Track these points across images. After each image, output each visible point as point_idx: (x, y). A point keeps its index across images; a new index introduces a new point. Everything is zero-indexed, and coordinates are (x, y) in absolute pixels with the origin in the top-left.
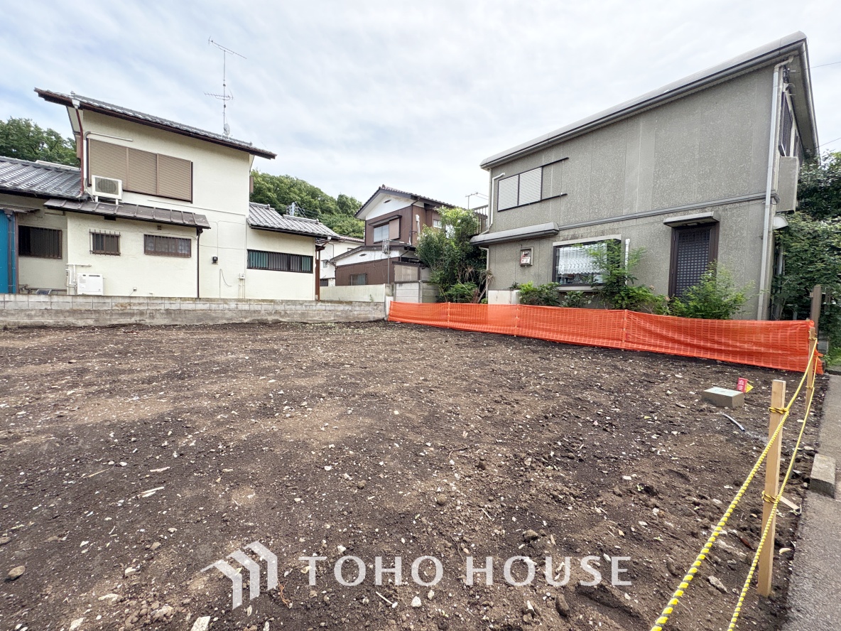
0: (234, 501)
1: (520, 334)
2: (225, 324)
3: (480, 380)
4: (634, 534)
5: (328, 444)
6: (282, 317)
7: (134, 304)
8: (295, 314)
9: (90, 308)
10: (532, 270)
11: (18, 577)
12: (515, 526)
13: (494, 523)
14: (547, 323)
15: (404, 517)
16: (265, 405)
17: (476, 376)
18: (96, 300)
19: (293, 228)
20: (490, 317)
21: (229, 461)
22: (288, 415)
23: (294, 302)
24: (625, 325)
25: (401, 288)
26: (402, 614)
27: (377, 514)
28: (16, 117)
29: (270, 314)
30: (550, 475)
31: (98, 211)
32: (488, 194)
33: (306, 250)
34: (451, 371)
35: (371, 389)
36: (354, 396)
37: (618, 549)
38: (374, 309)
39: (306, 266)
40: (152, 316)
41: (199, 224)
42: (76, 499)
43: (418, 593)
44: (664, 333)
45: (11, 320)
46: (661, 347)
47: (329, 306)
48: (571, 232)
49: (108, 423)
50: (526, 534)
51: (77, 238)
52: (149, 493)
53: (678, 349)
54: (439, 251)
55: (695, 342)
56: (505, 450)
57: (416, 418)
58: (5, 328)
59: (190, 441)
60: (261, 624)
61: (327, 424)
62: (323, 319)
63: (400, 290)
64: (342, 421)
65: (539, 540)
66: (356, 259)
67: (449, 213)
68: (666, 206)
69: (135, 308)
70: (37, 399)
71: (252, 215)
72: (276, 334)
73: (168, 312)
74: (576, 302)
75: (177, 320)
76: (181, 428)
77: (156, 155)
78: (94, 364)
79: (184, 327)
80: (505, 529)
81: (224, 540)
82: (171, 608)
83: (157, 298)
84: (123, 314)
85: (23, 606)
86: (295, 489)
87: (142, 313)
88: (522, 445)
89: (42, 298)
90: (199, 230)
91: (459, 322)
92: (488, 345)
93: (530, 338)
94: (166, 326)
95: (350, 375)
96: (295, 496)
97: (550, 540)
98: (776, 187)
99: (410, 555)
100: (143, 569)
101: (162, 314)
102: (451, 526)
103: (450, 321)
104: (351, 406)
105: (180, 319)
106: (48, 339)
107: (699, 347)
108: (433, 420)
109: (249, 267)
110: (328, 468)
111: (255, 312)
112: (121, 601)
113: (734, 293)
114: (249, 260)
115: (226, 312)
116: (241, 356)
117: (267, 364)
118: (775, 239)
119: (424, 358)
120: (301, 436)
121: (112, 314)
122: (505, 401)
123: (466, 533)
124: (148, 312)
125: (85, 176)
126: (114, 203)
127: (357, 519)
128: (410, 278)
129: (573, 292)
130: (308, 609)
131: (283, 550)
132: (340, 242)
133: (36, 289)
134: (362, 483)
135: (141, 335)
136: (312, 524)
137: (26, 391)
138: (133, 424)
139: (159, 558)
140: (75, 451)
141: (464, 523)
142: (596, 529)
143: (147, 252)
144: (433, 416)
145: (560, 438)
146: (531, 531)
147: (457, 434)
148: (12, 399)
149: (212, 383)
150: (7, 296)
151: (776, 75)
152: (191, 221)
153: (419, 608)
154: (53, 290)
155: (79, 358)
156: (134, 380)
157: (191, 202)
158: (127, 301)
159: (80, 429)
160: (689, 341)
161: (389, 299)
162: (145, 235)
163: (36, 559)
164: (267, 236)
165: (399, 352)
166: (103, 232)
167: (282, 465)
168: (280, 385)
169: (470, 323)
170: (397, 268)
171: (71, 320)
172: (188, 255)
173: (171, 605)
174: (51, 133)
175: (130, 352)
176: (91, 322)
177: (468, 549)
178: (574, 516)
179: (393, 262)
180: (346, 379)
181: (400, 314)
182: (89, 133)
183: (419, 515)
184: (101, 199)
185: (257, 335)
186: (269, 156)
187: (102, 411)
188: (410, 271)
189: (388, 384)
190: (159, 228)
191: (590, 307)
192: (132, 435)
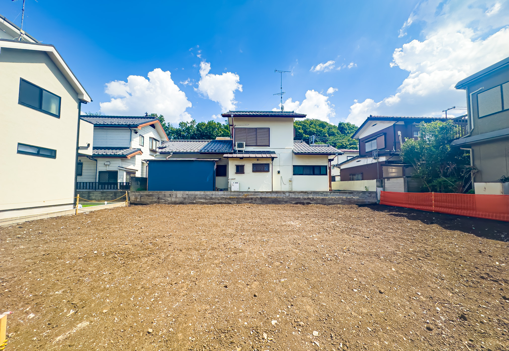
6: (311, 201)
7: (249, 195)
9: (235, 197)
18: (237, 193)
19: (316, 151)
23: (318, 193)
25: (389, 182)
29: (305, 199)
31: (238, 156)
33: (323, 162)
39: (323, 171)
40: (255, 200)
41: (273, 156)
45: (214, 201)
47: (338, 195)
51: (231, 168)
61: (351, 268)
62: (335, 203)
64: (359, 268)
66: (354, 164)
71: (295, 148)
73: (261, 198)
75: (264, 202)
77: (256, 128)
83: (257, 192)
84: (246, 199)
87: (252, 199)
89: (222, 193)
90: (273, 159)
91: (444, 207)
96: (341, 299)
103: (435, 206)
109: (294, 175)
110: (355, 291)
111: (297, 198)
114: (294, 171)
115: (284, 198)
121: (242, 199)
125: (234, 143)
126: (243, 152)
128: (396, 175)
133: (219, 189)
143: (254, 171)
147: (443, 293)
150: (213, 192)
152: (269, 155)
154: (224, 189)
157: (269, 146)
158: (247, 193)
162: (253, 164)
166: (239, 165)
169: (456, 209)
170: (384, 168)
172: (268, 171)
179: (381, 165)
181: (389, 200)
182: (235, 125)
184: (239, 151)
186: (304, 116)
188: (395, 170)
190: (258, 160)
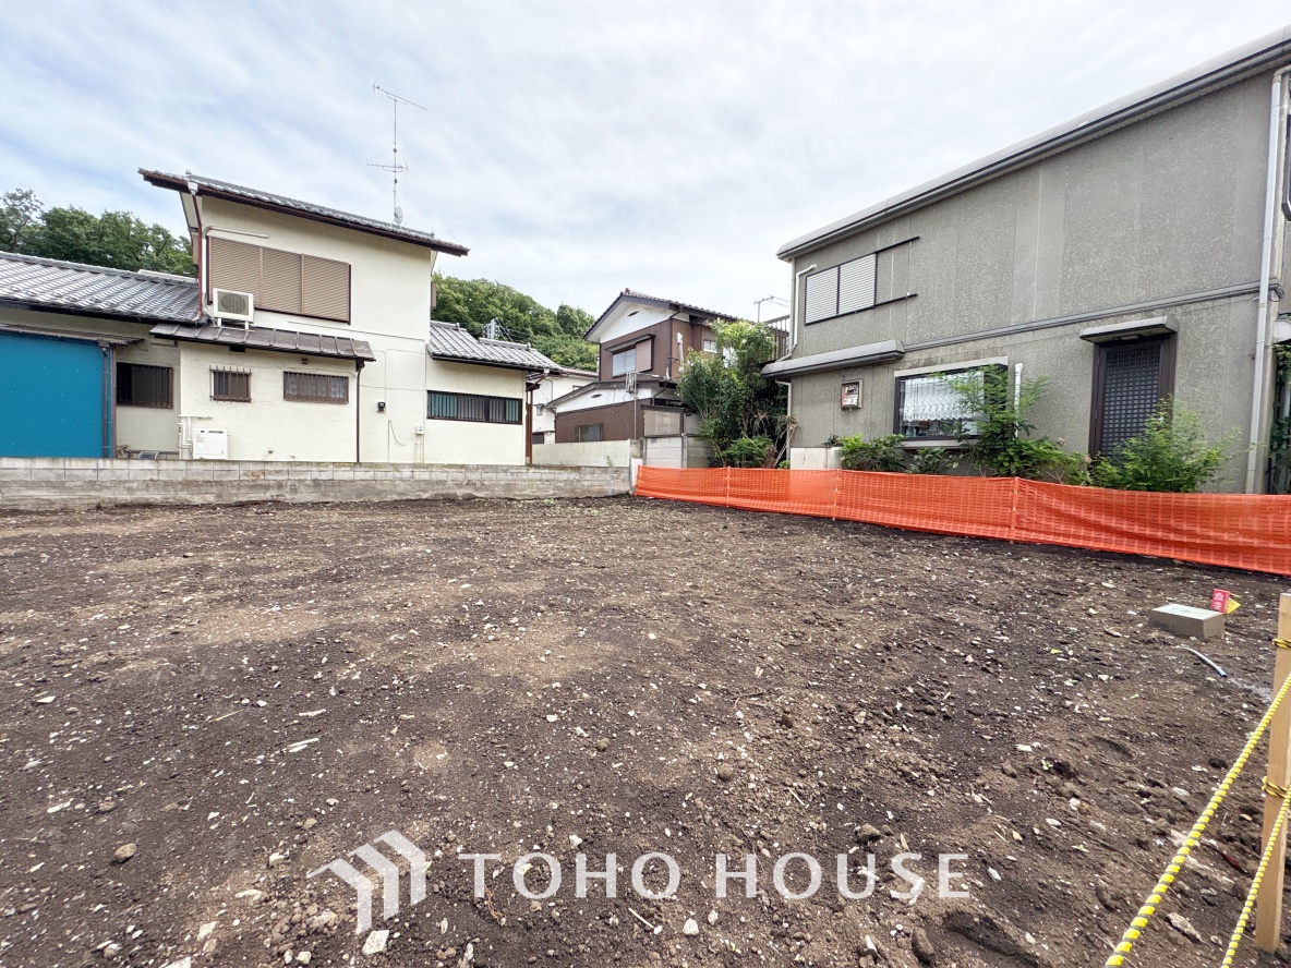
0: (417, 763)
1: (842, 516)
2: (396, 501)
3: (780, 588)
4: (1039, 838)
5: (550, 681)
6: (477, 490)
7: (270, 473)
8: (496, 486)
9: (209, 478)
10: (861, 415)
11: (127, 859)
12: (841, 817)
13: (809, 811)
14: (887, 498)
15: (667, 797)
16: (458, 621)
17: (774, 582)
18: (218, 467)
19: (493, 358)
20: (792, 492)
21: (408, 703)
22: (491, 637)
23: (494, 468)
24: (1015, 501)
25: (655, 445)
26: (670, 944)
27: (627, 790)
28: (112, 211)
29: (460, 486)
30: (896, 738)
31: (221, 339)
32: (789, 297)
33: (511, 389)
34: (733, 573)
35: (612, 600)
36: (587, 610)
37: (1013, 861)
38: (613, 478)
39: (511, 413)
40: (294, 490)
41: (359, 355)
42: (199, 752)
43: (692, 913)
44: (1083, 514)
45: (106, 495)
46: (1077, 537)
47: (546, 474)
48: (925, 355)
49: (239, 644)
50: (861, 831)
51: (193, 378)
52: (298, 747)
53: (1106, 541)
54: (712, 389)
55: (1136, 529)
56: (822, 697)
57: (682, 646)
58: (99, 507)
59: (352, 672)
60: (462, 946)
61: (548, 652)
62: (537, 494)
63: (653, 448)
64: (570, 647)
65: (881, 841)
66: (586, 402)
67: (728, 330)
68: (1085, 309)
69: (270, 477)
70: (144, 608)
71: (434, 341)
72: (469, 516)
73: (316, 483)
74: (933, 466)
75: (328, 496)
76: (342, 653)
77: (300, 256)
78: (218, 559)
79: (338, 505)
80: (826, 822)
81: (404, 820)
82: (334, 915)
83: (301, 463)
84: (255, 487)
85: (135, 901)
86: (505, 748)
87: (280, 485)
88: (850, 691)
89: (147, 464)
90: (359, 363)
91: (744, 497)
92: (790, 533)
93: (857, 522)
94: (312, 503)
95: (580, 578)
96: (505, 759)
97: (899, 841)
98: (1278, 272)
99: (680, 854)
100: (294, 856)
101: (309, 486)
102: (740, 813)
103: (731, 495)
104: (583, 626)
105: (332, 494)
106: (154, 523)
107: (1142, 538)
108: (708, 649)
109: (430, 417)
110: (552, 718)
111: (438, 482)
112: (266, 901)
113: (1203, 448)
114: (430, 407)
115: (397, 483)
116: (420, 548)
117: (457, 560)
118: (1276, 359)
119: (691, 553)
120: (512, 670)
121: (239, 487)
122: (821, 621)
123: (765, 825)
124: (289, 483)
125: (204, 291)
126: (243, 327)
127: (599, 796)
128: (669, 431)
129: (927, 451)
130: (529, 929)
131: (490, 838)
132: (562, 377)
133: (138, 452)
134: (603, 742)
135: (279, 517)
136: (531, 802)
137: (130, 597)
138: (273, 647)
139: (315, 841)
140: (197, 683)
141: (761, 810)
142: (974, 827)
143: (287, 397)
144: (709, 643)
145: (912, 681)
146: (868, 826)
147: (747, 670)
148: (112, 607)
149: (380, 588)
150: (101, 461)
151: (1276, 87)
152: (348, 350)
153: (694, 937)
154: (160, 453)
155: (196, 550)
156: (273, 582)
157: (348, 323)
158: (260, 467)
159: (202, 651)
160: (1125, 527)
161: (637, 463)
162: (285, 373)
163: (150, 834)
164: (456, 370)
165: (653, 544)
166: (227, 369)
167: (485, 711)
168: (477, 593)
169: (762, 499)
170: (648, 414)
171: (185, 496)
172: (345, 401)
173: (334, 911)
174: (158, 230)
175: (265, 542)
176: (211, 499)
177: (769, 850)
178: (938, 806)
179: (642, 406)
180: (574, 584)
181: (652, 486)
182: (210, 229)
183: (691, 795)
184: (226, 322)
185: (442, 517)
186: (459, 251)
187: (231, 626)
188: (669, 420)
189: (637, 593)
190: (305, 362)
191: (957, 473)
192: (272, 662)
